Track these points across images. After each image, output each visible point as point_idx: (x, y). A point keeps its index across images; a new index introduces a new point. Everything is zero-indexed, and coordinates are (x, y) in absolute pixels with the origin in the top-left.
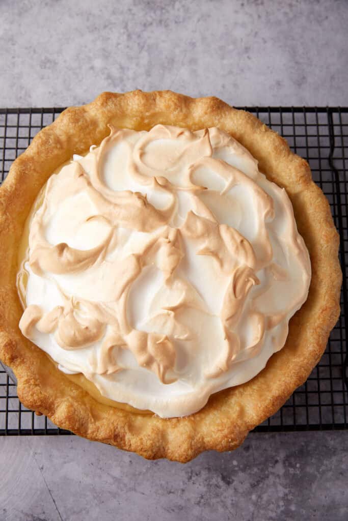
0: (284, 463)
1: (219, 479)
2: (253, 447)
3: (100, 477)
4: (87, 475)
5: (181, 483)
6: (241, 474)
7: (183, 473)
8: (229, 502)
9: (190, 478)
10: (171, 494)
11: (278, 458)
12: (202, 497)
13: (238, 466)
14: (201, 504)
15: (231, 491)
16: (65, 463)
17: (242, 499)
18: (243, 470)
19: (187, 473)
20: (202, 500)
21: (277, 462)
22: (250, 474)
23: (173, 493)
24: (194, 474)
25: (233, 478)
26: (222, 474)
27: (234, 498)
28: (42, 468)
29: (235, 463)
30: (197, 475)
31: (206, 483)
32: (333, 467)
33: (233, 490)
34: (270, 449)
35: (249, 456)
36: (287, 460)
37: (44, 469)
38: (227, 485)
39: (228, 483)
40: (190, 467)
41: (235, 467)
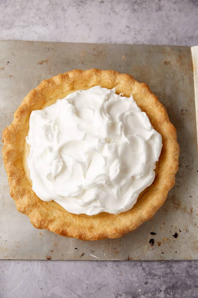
0: (165, 292)
2: (149, 283)
3: (71, 295)
4: (64, 294)
6: (142, 296)
7: (113, 295)
9: (117, 297)
11: (162, 289)
13: (141, 292)
16: (53, 286)
18: (144, 294)
19: (115, 294)
21: (161, 291)
22: (147, 296)
24: (119, 295)
26: (133, 296)
28: (42, 289)
30: (120, 296)
32: (189, 295)
34: (158, 284)
35: (147, 287)
36: (166, 290)
37: (43, 289)
40: (117, 292)
41: (140, 292)
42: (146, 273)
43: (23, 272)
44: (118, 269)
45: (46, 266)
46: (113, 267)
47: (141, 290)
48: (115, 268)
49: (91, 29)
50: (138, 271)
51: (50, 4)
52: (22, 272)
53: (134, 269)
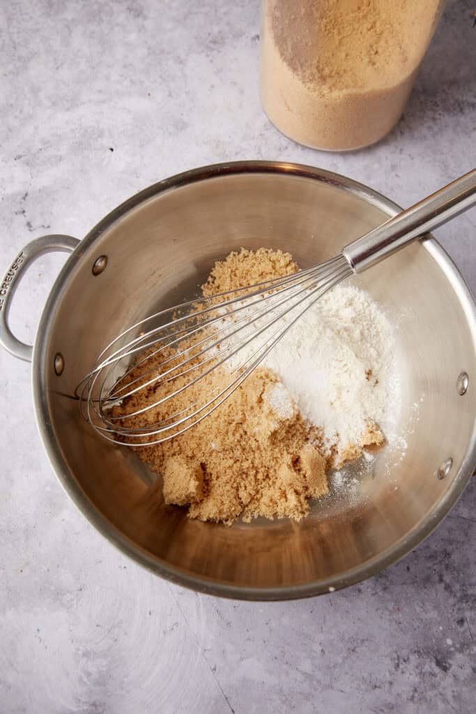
1: (434, 665)
2: (468, 620)
3: (287, 674)
4: (271, 673)
5: (388, 674)
6: (459, 656)
7: (387, 661)
8: (449, 695)
9: (398, 665)
10: (377, 689)
12: (415, 690)
13: (453, 645)
14: (416, 700)
15: (449, 680)
16: (242, 659)
17: (465, 689)
18: (461, 650)
19: (392, 659)
20: (416, 695)
22: (469, 654)
23: (379, 687)
24: (401, 661)
25: (450, 661)
26: (436, 658)
27: (455, 689)
28: (215, 669)
29: (449, 642)
30: (405, 661)
31: (418, 671)
33: (453, 678)
35: (465, 631)
37: (218, 670)
38: (444, 672)
39: (445, 669)
40: (396, 652)
41: (450, 647)
42: (455, 596)
43: (164, 633)
44: (388, 596)
45: (218, 611)
46: (376, 593)
47: (452, 639)
48: (381, 594)
49: (242, 92)
50: (437, 595)
51: (149, 54)
52: (162, 634)
53: (425, 590)
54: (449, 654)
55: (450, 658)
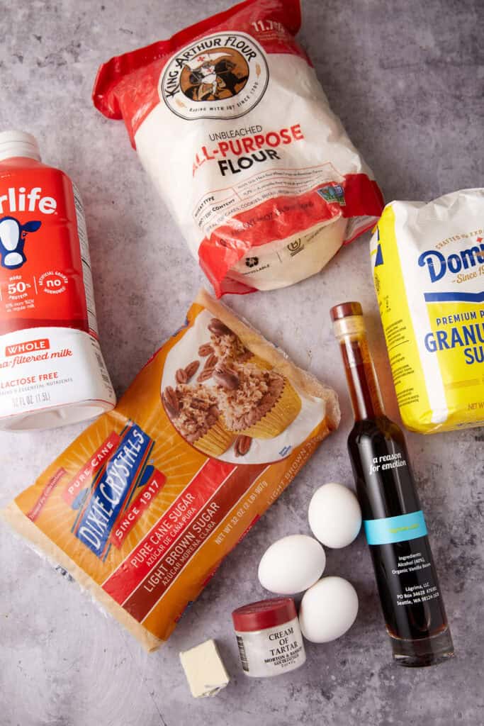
54: (333, 687)
55: (333, 690)
